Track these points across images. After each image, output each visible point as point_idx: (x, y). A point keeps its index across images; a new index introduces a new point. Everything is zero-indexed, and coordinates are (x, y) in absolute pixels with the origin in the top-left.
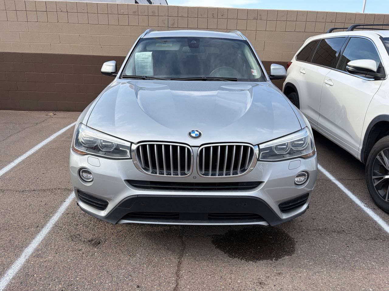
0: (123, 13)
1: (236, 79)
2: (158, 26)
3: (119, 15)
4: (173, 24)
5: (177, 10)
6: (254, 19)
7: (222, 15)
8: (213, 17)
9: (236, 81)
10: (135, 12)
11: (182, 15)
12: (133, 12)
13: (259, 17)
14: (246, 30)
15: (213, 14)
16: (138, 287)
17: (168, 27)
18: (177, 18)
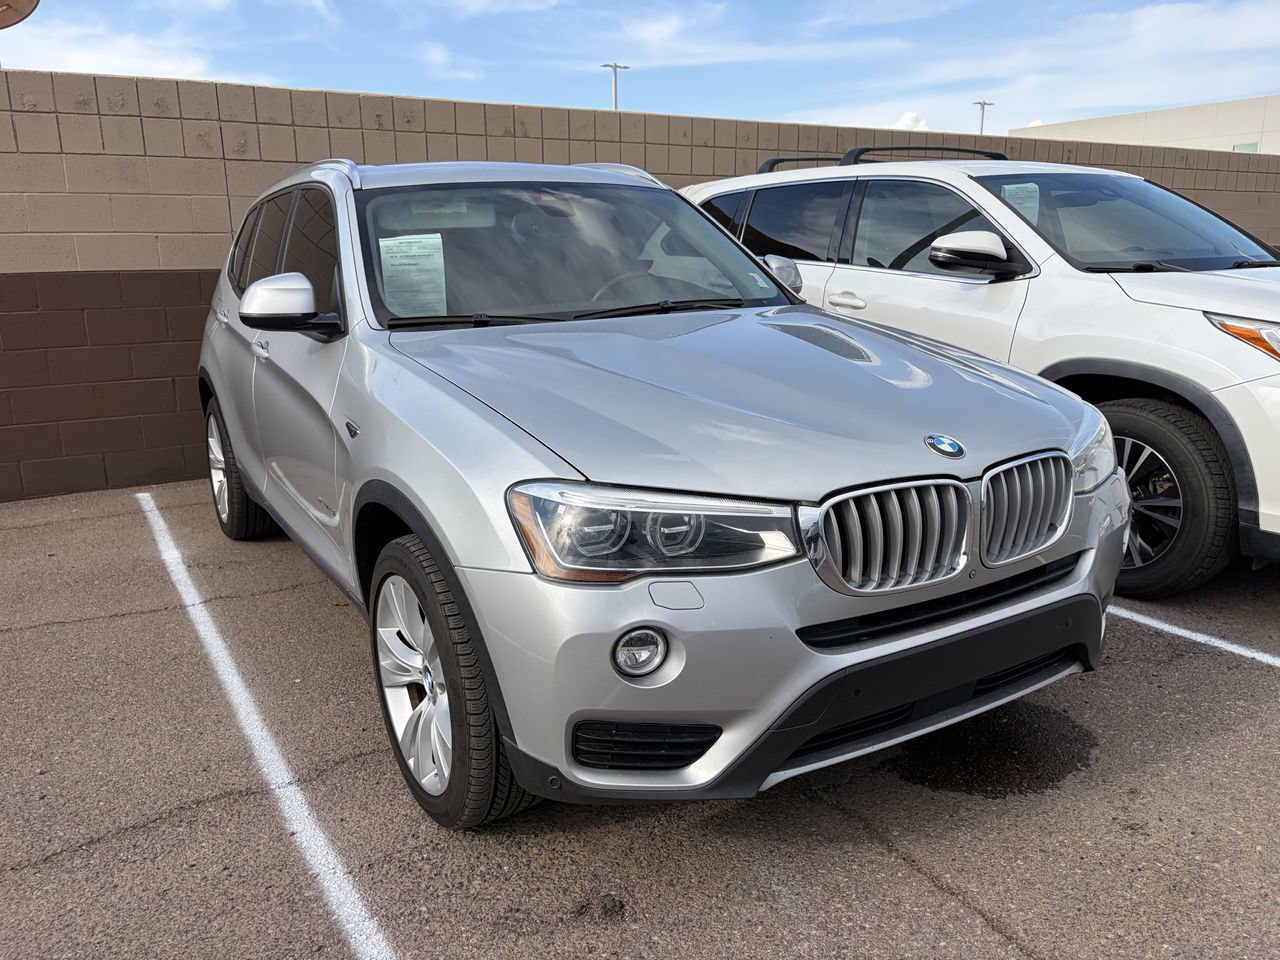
0: (35, 106)
2: (186, 157)
3: (17, 117)
4: (243, 148)
5: (253, 101)
6: (507, 133)
7: (408, 121)
8: (381, 128)
10: (85, 103)
11: (270, 118)
15: (378, 116)
17: (224, 158)
18: (255, 126)
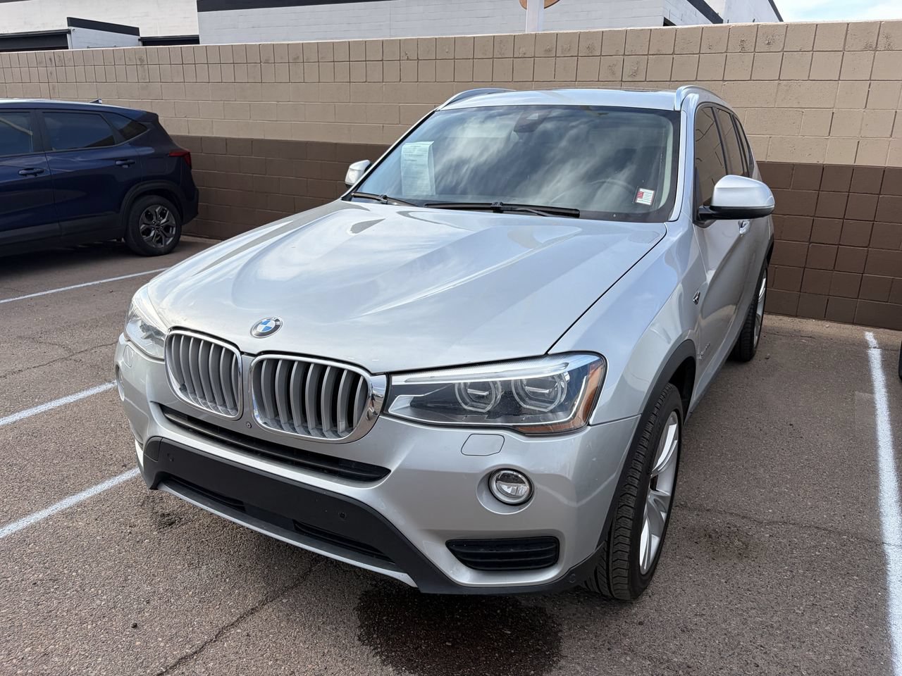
0: (525, 54)
1: (577, 213)
2: (598, 81)
4: (635, 73)
5: (648, 39)
7: (769, 44)
8: (743, 50)
9: (577, 216)
10: (550, 50)
11: (659, 51)
12: (546, 50)
13: (882, 41)
14: (839, 80)
15: (743, 41)
16: (135, 626)
17: (622, 80)
18: (646, 57)
